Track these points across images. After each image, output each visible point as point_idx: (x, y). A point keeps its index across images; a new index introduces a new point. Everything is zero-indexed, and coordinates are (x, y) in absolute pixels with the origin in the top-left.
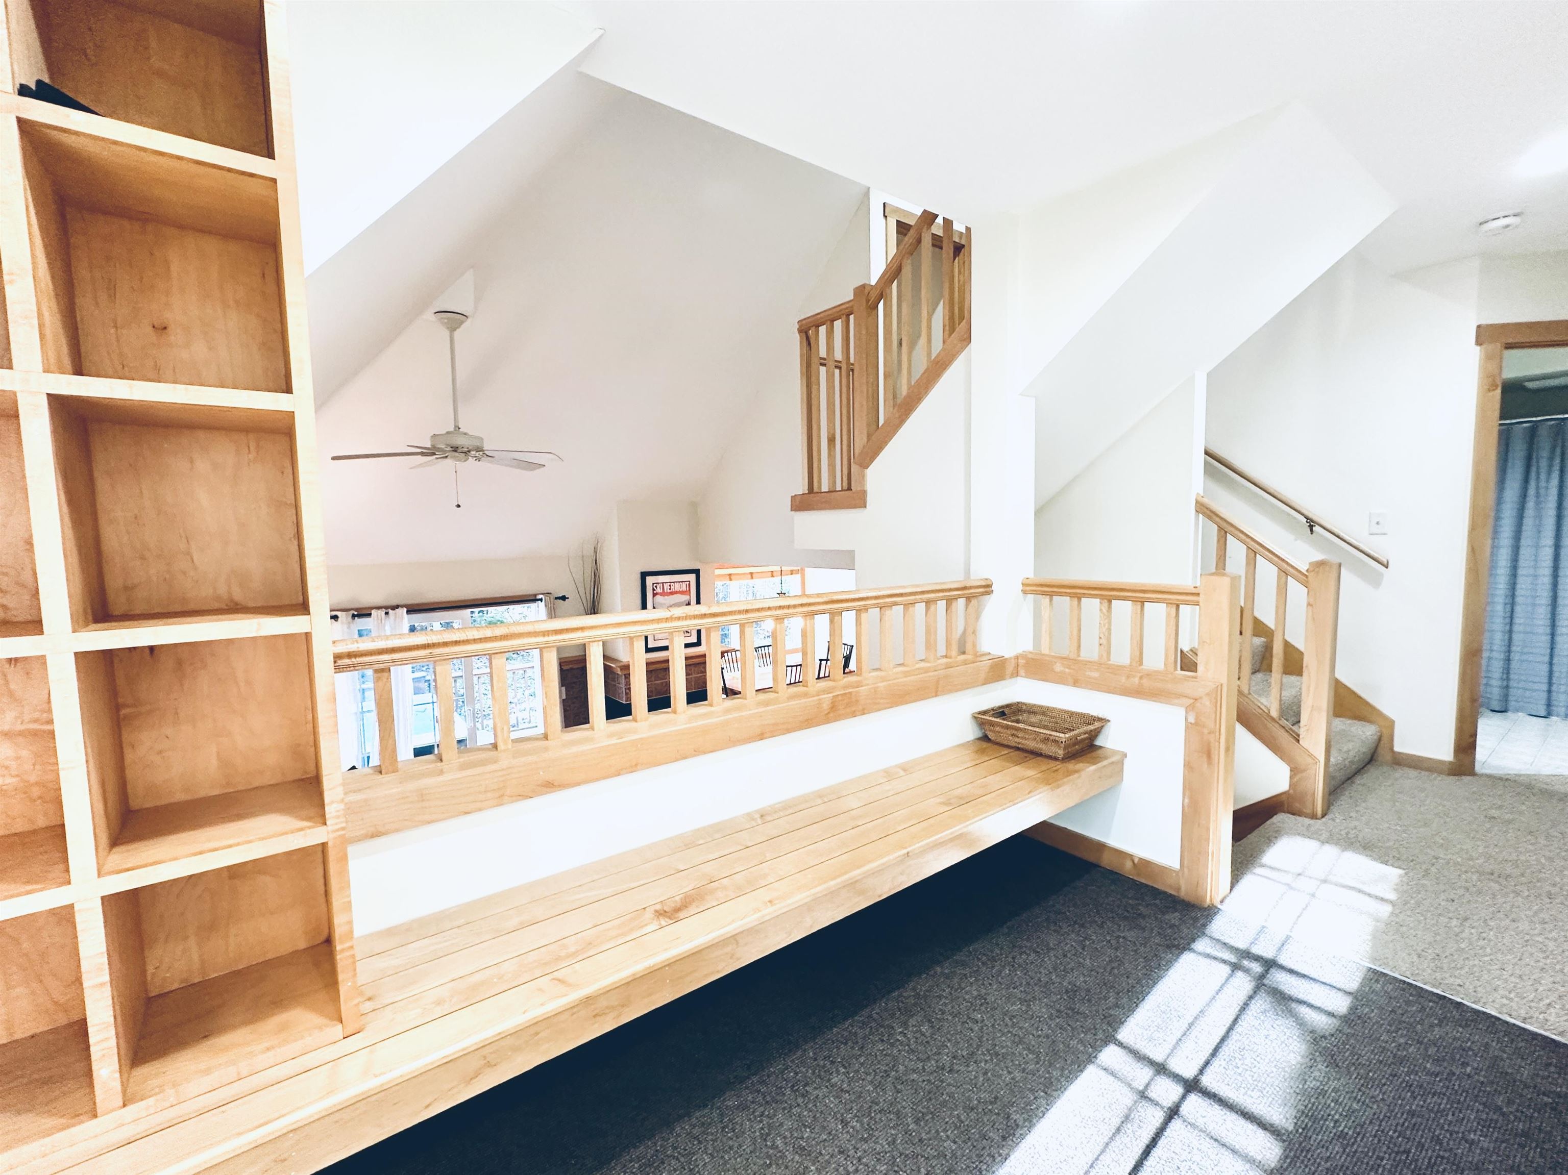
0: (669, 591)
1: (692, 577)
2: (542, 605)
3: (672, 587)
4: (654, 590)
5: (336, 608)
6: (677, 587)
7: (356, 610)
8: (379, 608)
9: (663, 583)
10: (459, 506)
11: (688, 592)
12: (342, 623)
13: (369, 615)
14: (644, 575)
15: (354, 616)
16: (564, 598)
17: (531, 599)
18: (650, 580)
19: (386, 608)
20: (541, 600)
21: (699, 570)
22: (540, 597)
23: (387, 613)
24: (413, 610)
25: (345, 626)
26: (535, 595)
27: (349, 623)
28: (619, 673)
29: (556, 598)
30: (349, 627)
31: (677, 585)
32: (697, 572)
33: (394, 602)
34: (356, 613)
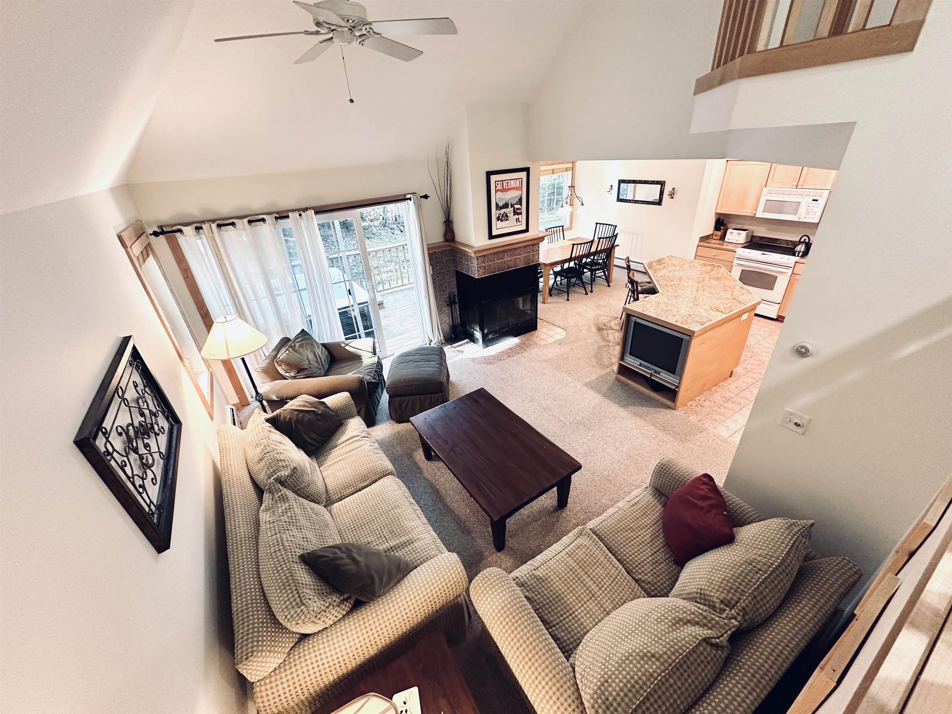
0: (507, 187)
1: (523, 175)
2: (411, 203)
3: (509, 184)
4: (496, 187)
5: (262, 212)
6: (513, 184)
7: (277, 213)
8: (293, 211)
9: (502, 181)
10: (352, 101)
11: (520, 188)
12: (269, 225)
13: (288, 217)
14: (489, 174)
15: (276, 218)
16: (426, 197)
17: (402, 199)
18: (493, 178)
19: (298, 210)
20: (410, 199)
21: (529, 168)
22: (409, 196)
23: (300, 215)
24: (319, 211)
25: (272, 227)
26: (405, 195)
27: (274, 224)
28: (473, 255)
29: (421, 197)
30: (275, 228)
31: (513, 182)
32: (527, 170)
33: (304, 206)
34: (277, 216)
